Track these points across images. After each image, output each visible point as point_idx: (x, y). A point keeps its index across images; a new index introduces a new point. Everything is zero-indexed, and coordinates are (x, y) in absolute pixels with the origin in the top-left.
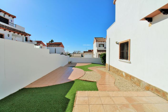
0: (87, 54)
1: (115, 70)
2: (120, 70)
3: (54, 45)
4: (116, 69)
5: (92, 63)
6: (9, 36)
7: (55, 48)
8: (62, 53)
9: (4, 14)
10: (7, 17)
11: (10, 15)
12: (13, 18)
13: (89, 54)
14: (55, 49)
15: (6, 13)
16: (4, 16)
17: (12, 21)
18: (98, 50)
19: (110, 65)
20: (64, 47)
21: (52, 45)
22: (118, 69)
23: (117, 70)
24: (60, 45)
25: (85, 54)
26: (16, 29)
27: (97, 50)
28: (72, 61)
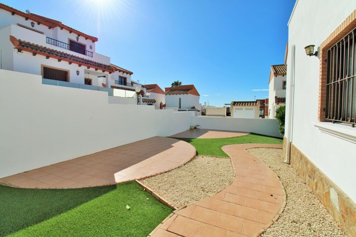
0: (242, 109)
1: (305, 168)
2: (321, 174)
3: (177, 92)
4: (307, 162)
5: (252, 133)
6: (78, 74)
7: (179, 96)
8: (194, 108)
9: (76, 36)
10: (82, 40)
11: (87, 37)
12: (93, 41)
13: (246, 109)
14: (180, 99)
15: (80, 34)
16: (78, 40)
17: (91, 48)
18: (279, 99)
19: (293, 143)
20: (199, 95)
21: (175, 92)
22: (312, 165)
23: (309, 166)
24: (189, 90)
25: (236, 109)
26: (92, 61)
27: (276, 97)
28: (198, 126)
